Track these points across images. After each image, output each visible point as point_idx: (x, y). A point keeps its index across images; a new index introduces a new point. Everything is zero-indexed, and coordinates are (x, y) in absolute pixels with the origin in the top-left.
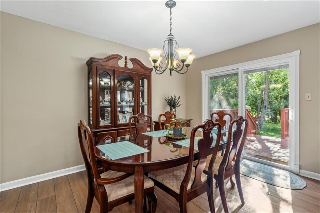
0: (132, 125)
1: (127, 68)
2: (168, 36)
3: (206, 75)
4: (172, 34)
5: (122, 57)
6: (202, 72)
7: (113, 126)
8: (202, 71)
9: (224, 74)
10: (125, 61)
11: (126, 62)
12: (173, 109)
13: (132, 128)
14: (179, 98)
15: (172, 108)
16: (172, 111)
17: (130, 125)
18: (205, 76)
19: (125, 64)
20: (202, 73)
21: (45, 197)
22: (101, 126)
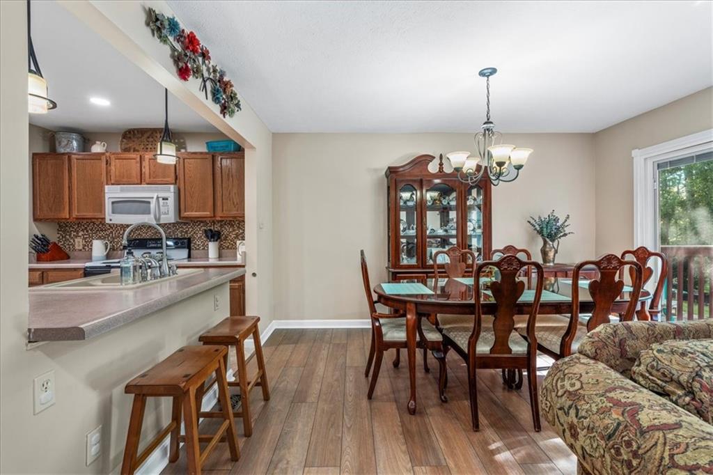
0: (438, 268)
1: (443, 173)
2: (484, 124)
3: (645, 159)
4: (490, 120)
5: (434, 158)
6: (635, 153)
7: (421, 266)
8: (633, 152)
9: (671, 160)
10: (439, 161)
11: (441, 164)
12: (551, 243)
13: (439, 272)
14: (568, 217)
15: (548, 240)
16: (548, 246)
17: (436, 267)
18: (643, 160)
19: (440, 168)
20: (633, 156)
21: (338, 342)
22: (402, 266)
